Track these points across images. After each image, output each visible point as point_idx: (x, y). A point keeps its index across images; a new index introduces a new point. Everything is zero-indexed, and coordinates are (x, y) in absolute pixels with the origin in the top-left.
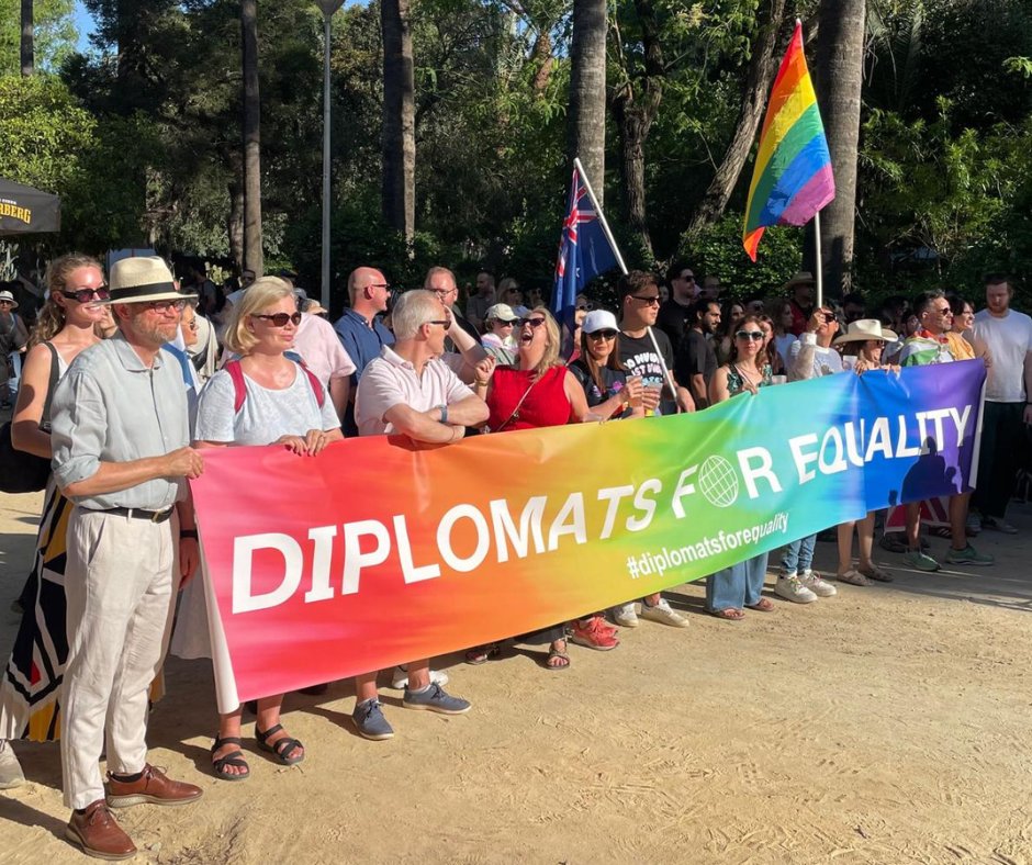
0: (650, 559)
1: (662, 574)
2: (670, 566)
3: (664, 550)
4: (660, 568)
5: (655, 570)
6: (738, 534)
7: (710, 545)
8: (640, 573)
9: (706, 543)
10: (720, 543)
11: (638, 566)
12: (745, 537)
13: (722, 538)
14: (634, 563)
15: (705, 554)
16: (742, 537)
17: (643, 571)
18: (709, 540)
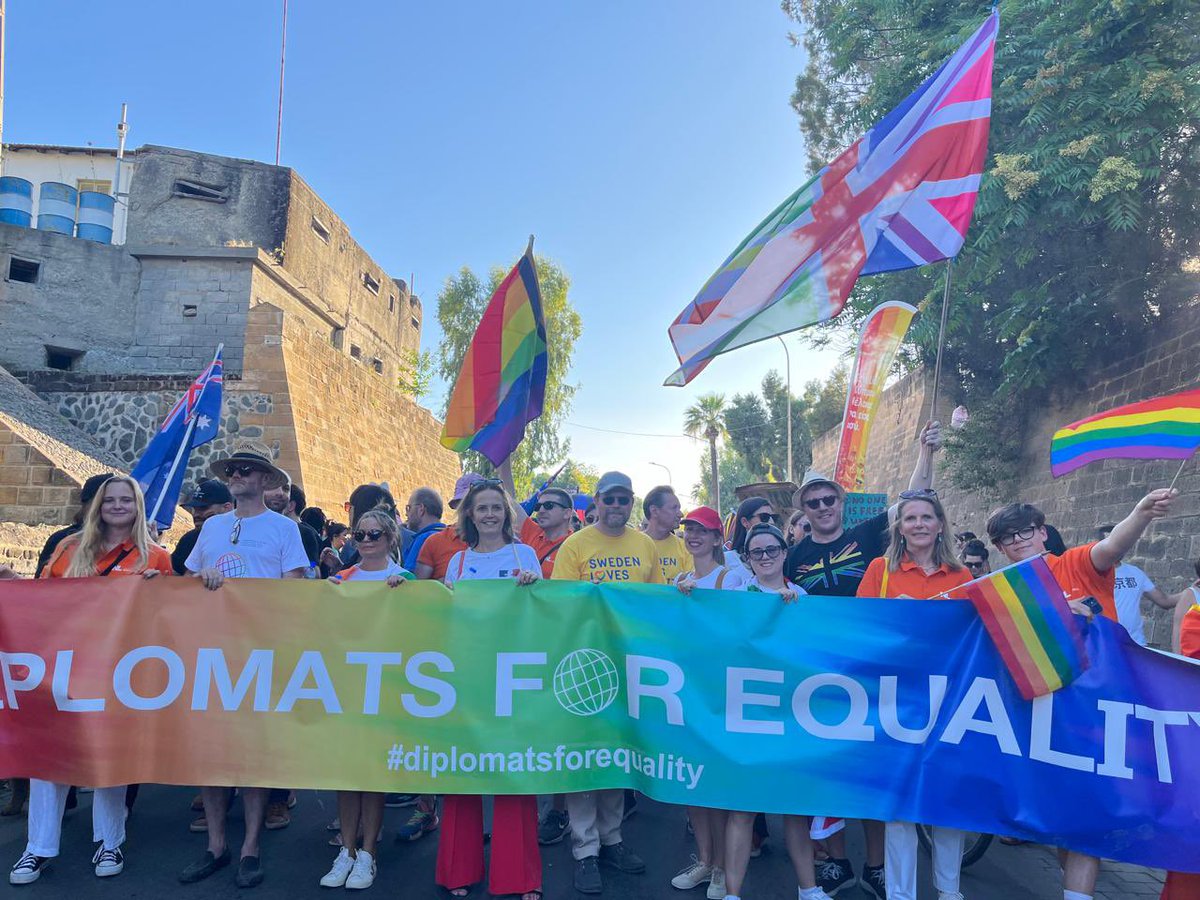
0: (426, 755)
1: (434, 775)
2: (454, 769)
3: (454, 748)
4: (435, 767)
5: (426, 768)
6: (588, 754)
7: (534, 759)
8: (402, 766)
9: (530, 754)
10: (553, 760)
11: (402, 758)
12: (598, 759)
13: (559, 754)
14: (400, 753)
15: (520, 768)
16: (592, 757)
17: (407, 766)
18: (536, 751)
